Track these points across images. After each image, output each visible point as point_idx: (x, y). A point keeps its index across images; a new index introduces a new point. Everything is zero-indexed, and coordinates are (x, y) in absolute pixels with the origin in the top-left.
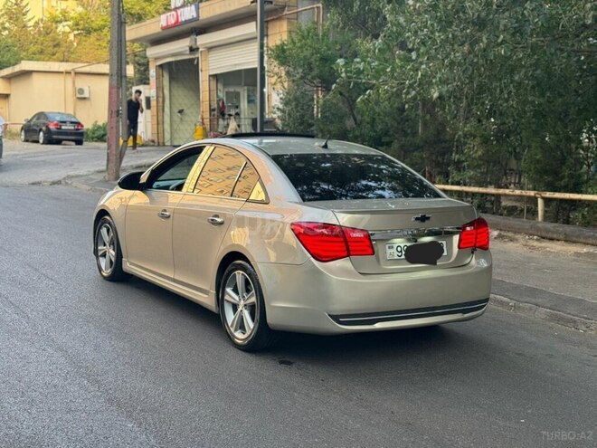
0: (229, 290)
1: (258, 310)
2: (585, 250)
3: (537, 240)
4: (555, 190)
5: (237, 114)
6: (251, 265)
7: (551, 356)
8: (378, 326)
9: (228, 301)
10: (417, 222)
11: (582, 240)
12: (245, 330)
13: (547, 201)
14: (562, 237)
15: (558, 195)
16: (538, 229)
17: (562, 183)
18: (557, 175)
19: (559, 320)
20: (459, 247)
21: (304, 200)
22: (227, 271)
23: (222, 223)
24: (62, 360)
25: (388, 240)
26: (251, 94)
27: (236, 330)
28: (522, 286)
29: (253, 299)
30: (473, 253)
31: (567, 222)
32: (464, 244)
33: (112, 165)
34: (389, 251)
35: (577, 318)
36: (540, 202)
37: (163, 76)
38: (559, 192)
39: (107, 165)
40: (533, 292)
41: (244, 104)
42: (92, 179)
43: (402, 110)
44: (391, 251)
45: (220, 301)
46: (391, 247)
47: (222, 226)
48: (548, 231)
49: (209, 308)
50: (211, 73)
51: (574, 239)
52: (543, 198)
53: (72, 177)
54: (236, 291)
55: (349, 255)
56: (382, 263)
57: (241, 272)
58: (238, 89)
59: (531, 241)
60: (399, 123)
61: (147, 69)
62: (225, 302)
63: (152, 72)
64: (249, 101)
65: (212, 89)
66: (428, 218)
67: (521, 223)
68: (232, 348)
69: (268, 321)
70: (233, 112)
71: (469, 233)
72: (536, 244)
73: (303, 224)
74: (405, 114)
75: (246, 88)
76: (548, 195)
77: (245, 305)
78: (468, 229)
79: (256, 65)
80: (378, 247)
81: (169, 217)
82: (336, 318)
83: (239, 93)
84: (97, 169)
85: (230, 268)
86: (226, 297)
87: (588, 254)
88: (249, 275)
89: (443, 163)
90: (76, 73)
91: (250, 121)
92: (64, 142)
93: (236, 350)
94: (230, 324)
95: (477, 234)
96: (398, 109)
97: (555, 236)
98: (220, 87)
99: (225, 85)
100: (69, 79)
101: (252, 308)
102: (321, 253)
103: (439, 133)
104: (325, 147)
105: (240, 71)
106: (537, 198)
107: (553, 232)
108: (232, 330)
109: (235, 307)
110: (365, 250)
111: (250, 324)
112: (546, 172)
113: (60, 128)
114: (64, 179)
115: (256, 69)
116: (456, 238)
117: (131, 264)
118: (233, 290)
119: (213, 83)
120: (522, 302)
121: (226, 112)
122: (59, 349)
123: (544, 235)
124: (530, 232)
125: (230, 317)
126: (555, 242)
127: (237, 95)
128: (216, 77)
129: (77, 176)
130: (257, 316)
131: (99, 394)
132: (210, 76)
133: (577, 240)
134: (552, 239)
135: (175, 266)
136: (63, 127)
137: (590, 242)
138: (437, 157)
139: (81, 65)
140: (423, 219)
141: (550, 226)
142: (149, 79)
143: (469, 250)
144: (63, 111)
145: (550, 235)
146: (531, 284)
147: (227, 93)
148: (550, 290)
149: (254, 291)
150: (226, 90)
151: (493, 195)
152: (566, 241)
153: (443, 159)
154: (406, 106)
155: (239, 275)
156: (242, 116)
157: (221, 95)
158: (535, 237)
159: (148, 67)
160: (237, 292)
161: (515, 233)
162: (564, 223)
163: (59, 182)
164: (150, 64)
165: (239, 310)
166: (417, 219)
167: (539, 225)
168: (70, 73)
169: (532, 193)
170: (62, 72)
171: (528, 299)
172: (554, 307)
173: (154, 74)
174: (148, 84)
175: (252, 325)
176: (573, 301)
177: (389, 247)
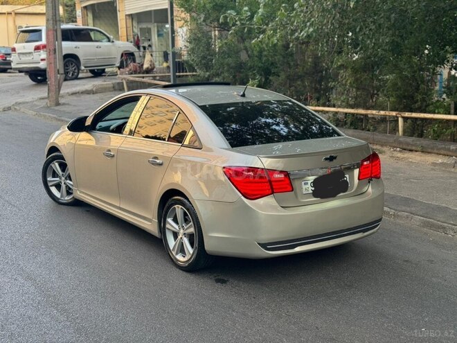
0: (170, 220)
1: (197, 239)
2: (440, 160)
3: (400, 151)
4: (411, 111)
5: (150, 46)
6: (189, 201)
7: (432, 262)
8: (298, 249)
9: (169, 229)
10: (327, 161)
11: (435, 151)
12: (185, 254)
13: (405, 119)
14: (419, 149)
15: (414, 115)
16: (400, 143)
17: (416, 106)
18: (413, 99)
19: (431, 226)
20: (359, 179)
21: (232, 147)
22: (167, 205)
23: (161, 164)
24: (32, 289)
25: (303, 178)
26: (160, 29)
27: (177, 254)
28: (398, 196)
29: (192, 230)
30: (369, 182)
31: (421, 135)
32: (363, 175)
33: (52, 94)
34: (304, 187)
35: (446, 225)
36: (400, 120)
37: (87, 15)
38: (415, 112)
39: (48, 94)
40: (407, 201)
41: (155, 38)
42: (37, 106)
43: (286, 47)
44: (307, 186)
45: (162, 230)
46: (306, 184)
47: (162, 167)
48: (408, 144)
49: (153, 234)
50: (128, 13)
51: (430, 150)
52: (403, 117)
53: (20, 103)
54: (175, 220)
55: (273, 193)
56: (299, 198)
57: (180, 206)
58: (149, 26)
59: (395, 153)
60: (284, 57)
61: (74, 9)
62: (167, 231)
63: (79, 12)
64: (159, 35)
65: (128, 26)
66: (335, 158)
67: (385, 138)
68: (174, 268)
69: (206, 248)
70: (146, 44)
71: (367, 167)
72: (399, 155)
73: (232, 168)
74: (290, 50)
75: (156, 24)
76: (407, 114)
77: (185, 234)
78: (365, 163)
79: (166, 6)
80: (296, 184)
81: (113, 156)
82: (264, 246)
83: (150, 29)
84: (40, 96)
85: (170, 202)
86: (168, 226)
87: (442, 164)
88: (188, 210)
89: (321, 89)
90: (16, 14)
91: (162, 54)
92: (9, 71)
93: (178, 270)
94: (171, 248)
95: (372, 166)
96: (284, 46)
97: (414, 148)
98: (135, 24)
99: (139, 22)
100: (10, 18)
101: (191, 238)
102: (250, 192)
103: (316, 65)
104: (243, 95)
105: (150, 11)
106: (398, 117)
107: (412, 145)
108: (174, 253)
109: (175, 235)
110: (286, 188)
111: (190, 250)
112: (405, 97)
113: (5, 60)
114: (13, 105)
115: (166, 10)
116: (356, 172)
117: (81, 192)
118: (173, 220)
119: (129, 21)
120: (400, 211)
121: (141, 45)
122: (28, 278)
123: (404, 147)
124: (394, 145)
125: (172, 243)
126: (414, 153)
127: (149, 30)
128: (131, 16)
129: (24, 103)
130: (196, 244)
131: (69, 323)
132: (126, 15)
133: (432, 151)
134: (411, 150)
135: (120, 197)
136: (8, 59)
137: (442, 153)
138: (315, 85)
139: (19, 7)
140: (332, 159)
141: (410, 140)
142: (76, 18)
143: (366, 180)
144: (7, 45)
145: (409, 148)
146: (404, 194)
147: (141, 29)
148: (420, 199)
149: (192, 223)
150: (140, 26)
151: (363, 115)
152: (423, 152)
153: (321, 85)
154: (291, 45)
155: (179, 209)
156: (154, 48)
157: (136, 30)
158: (398, 149)
159: (75, 8)
160: (177, 223)
161: (382, 146)
162: (418, 136)
163: (9, 108)
164: (76, 5)
165: (179, 237)
166: (326, 159)
167: (401, 139)
168: (11, 13)
169: (394, 114)
170: (5, 13)
171: (404, 208)
172: (425, 215)
173: (80, 14)
174: (76, 22)
175: (191, 251)
176: (440, 209)
177: (305, 184)
